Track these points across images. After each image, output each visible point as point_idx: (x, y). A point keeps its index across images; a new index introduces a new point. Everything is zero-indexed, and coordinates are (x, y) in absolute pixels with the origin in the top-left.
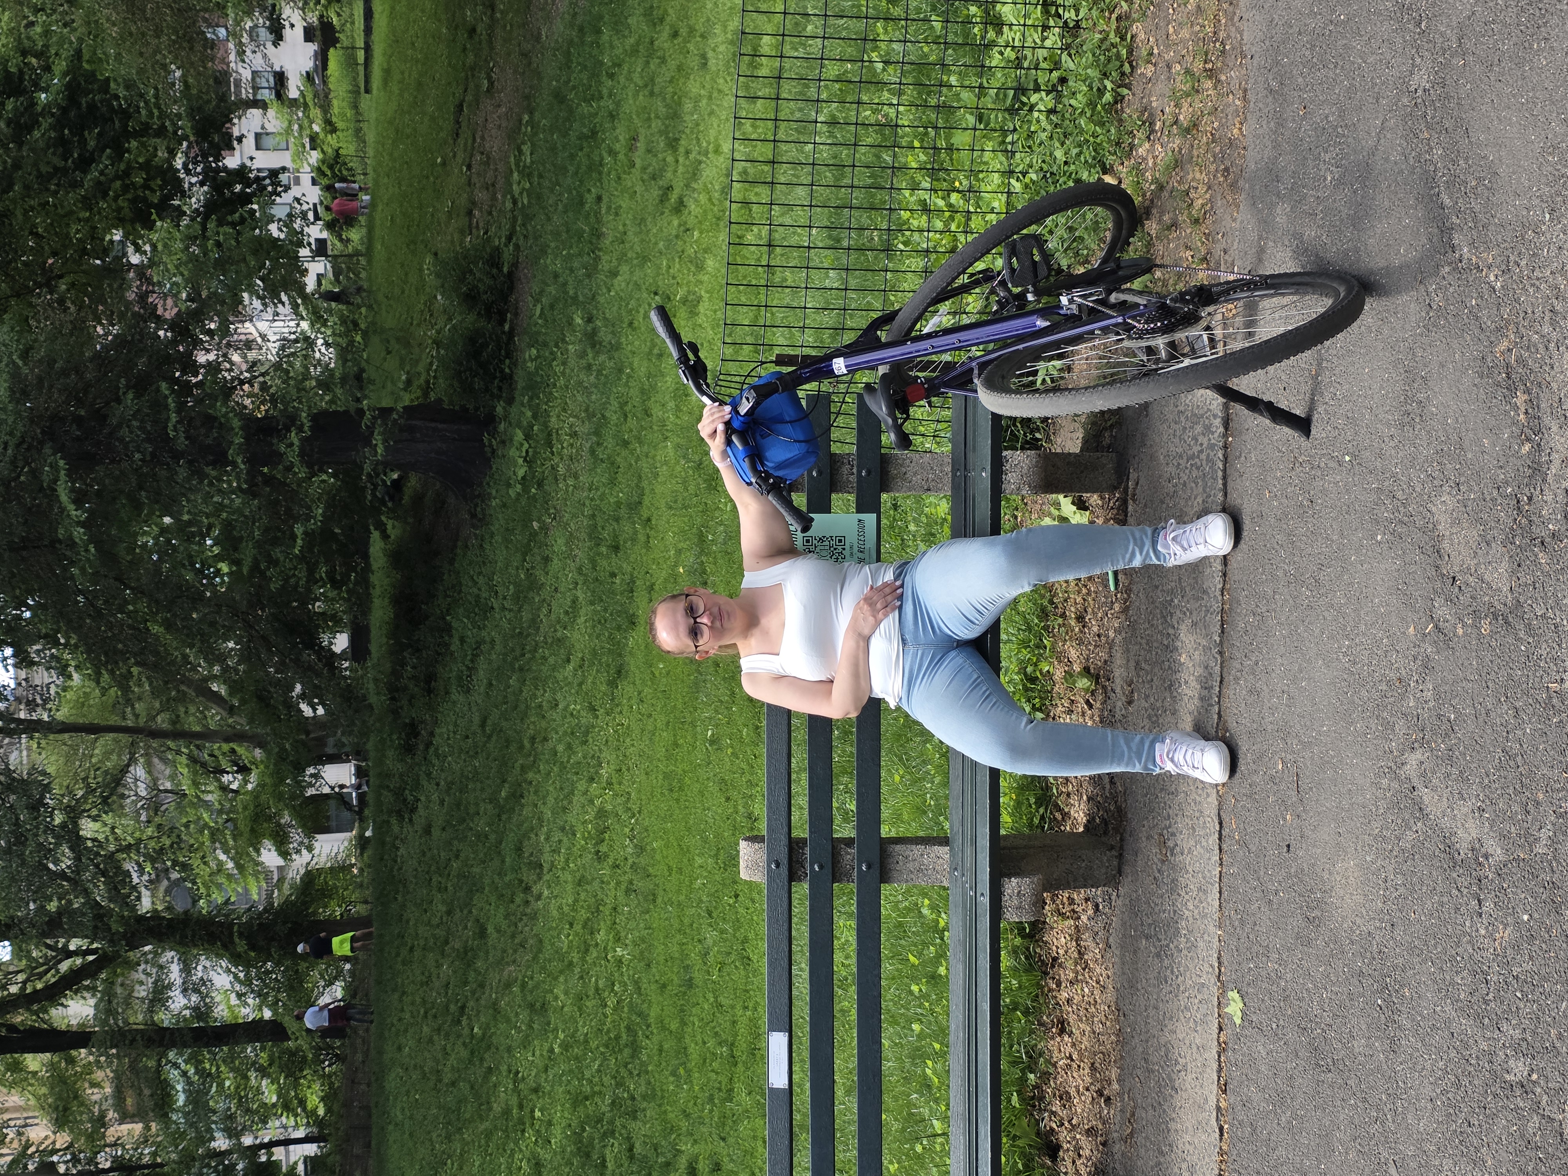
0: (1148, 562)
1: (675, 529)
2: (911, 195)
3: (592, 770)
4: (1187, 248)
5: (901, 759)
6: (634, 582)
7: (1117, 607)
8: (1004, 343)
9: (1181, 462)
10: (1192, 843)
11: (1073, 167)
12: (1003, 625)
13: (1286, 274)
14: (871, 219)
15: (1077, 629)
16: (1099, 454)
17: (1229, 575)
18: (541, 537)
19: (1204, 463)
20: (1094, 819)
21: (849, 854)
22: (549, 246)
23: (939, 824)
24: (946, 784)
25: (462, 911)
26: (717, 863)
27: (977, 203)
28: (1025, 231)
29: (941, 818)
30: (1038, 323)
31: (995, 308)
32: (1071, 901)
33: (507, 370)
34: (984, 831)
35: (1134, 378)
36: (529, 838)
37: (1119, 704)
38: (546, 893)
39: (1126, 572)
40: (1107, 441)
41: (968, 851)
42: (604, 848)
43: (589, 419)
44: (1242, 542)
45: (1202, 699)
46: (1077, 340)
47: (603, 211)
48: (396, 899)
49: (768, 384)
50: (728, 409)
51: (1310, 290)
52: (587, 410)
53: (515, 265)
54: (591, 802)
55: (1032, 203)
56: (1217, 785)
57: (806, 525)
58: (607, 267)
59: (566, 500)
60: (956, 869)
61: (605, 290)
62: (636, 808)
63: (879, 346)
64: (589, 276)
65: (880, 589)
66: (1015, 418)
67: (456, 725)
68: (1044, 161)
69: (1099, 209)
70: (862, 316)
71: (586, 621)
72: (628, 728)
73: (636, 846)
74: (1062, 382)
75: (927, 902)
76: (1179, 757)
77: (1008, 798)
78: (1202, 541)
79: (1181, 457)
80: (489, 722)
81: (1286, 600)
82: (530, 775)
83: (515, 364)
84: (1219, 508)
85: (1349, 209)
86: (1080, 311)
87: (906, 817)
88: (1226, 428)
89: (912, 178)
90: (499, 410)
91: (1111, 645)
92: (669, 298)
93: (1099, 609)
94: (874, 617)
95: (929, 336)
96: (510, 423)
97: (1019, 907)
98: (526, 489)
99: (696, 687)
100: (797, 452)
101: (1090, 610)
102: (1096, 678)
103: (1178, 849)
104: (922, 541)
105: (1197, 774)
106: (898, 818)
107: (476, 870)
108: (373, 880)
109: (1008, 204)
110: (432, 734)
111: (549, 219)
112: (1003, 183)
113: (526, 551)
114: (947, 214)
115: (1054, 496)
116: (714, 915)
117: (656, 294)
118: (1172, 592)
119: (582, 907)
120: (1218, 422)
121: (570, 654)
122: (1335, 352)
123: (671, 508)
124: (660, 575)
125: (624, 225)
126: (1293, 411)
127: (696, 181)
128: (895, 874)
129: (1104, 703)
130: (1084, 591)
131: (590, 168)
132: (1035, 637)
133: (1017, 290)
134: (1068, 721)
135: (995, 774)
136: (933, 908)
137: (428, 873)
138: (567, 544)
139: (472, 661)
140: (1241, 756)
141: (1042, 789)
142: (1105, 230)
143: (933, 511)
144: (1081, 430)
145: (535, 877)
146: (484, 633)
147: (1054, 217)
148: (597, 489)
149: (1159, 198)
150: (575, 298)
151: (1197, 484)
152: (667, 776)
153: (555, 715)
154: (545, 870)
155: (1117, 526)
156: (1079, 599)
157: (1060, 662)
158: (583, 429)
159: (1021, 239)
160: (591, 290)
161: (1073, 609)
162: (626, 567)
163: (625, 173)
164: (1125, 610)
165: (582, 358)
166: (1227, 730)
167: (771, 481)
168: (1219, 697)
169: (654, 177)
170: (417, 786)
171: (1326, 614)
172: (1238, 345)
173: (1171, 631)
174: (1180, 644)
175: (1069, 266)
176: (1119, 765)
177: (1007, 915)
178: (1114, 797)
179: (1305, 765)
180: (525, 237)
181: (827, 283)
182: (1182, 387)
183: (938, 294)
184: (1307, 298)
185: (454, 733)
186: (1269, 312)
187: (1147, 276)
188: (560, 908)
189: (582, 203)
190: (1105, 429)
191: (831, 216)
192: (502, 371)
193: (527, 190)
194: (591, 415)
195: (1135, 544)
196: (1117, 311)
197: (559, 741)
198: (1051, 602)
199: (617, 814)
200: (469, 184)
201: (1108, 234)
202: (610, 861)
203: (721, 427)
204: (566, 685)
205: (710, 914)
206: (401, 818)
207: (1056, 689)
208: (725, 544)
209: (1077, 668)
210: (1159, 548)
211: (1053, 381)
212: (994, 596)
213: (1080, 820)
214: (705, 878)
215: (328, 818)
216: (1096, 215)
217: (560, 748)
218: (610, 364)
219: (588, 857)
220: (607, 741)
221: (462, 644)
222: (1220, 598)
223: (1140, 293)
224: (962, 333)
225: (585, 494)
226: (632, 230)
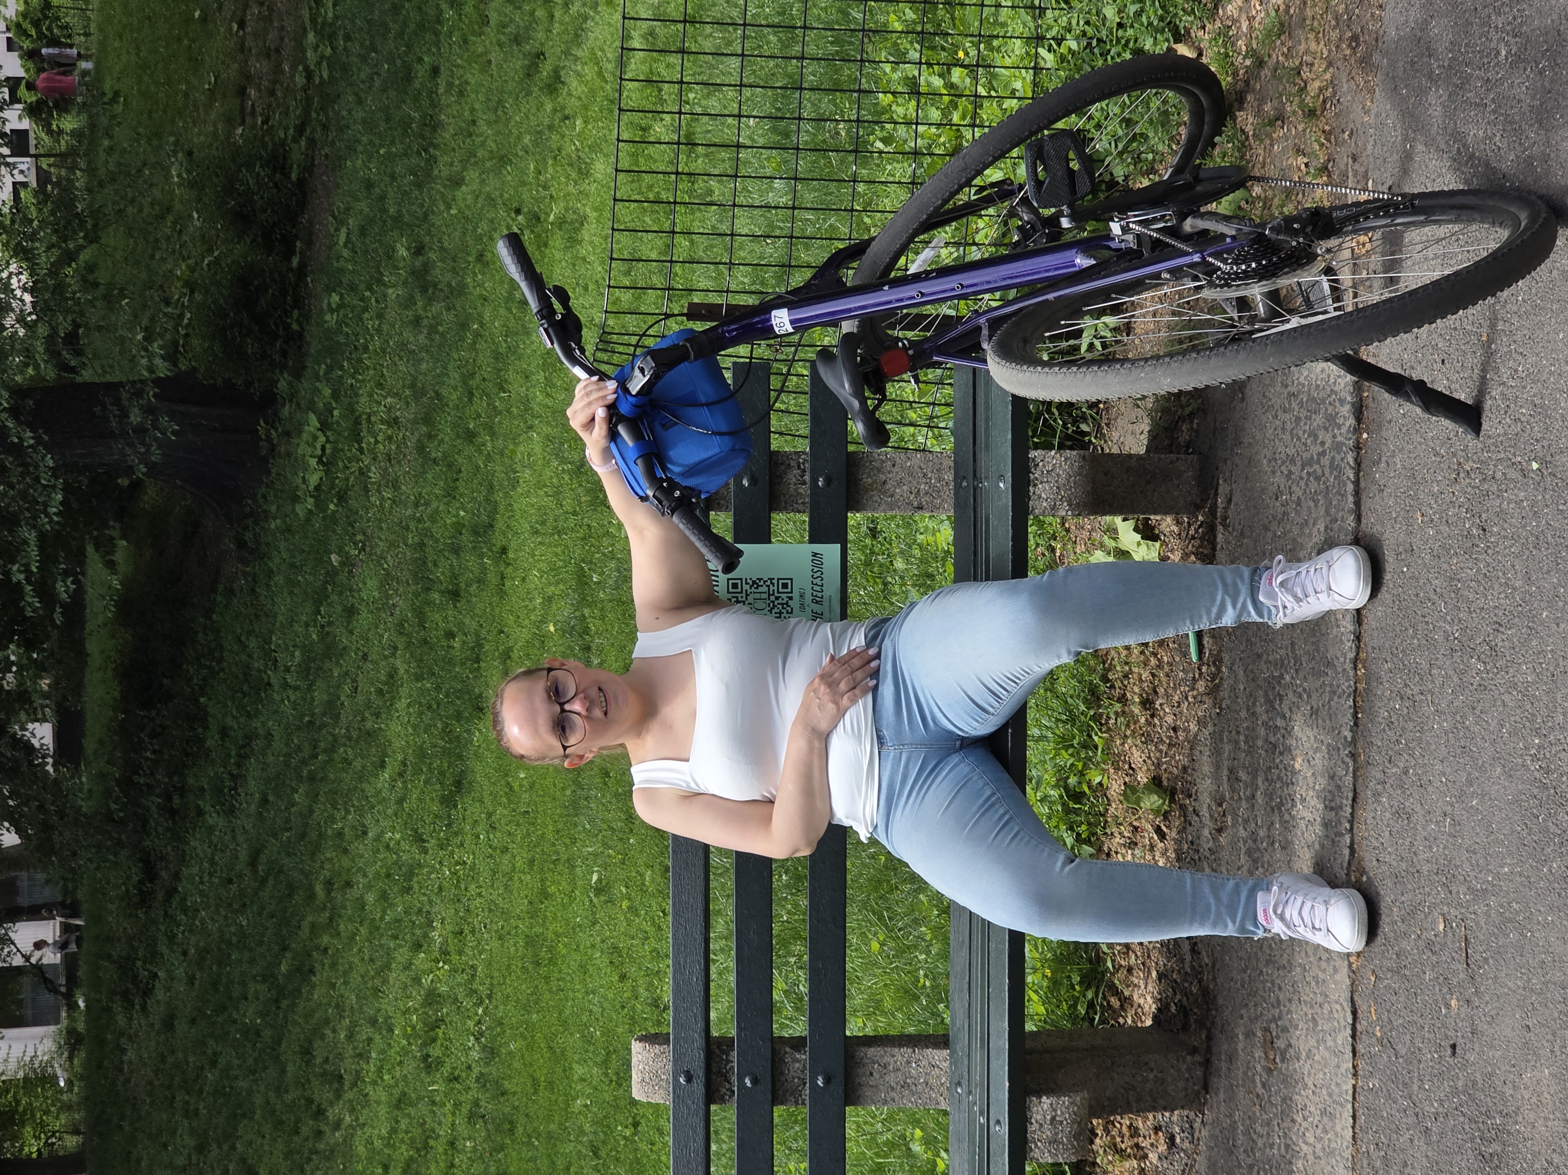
0: (1245, 619)
1: (543, 566)
2: (894, 70)
3: (418, 932)
4: (1299, 151)
5: (881, 918)
6: (481, 646)
7: (1201, 686)
8: (1032, 288)
9: (1293, 469)
10: (1312, 1042)
11: (1130, 32)
12: (1031, 715)
13: (1442, 193)
14: (835, 105)
15: (1143, 720)
16: (1173, 456)
17: (1366, 638)
18: (342, 577)
19: (1327, 471)
20: (1167, 1006)
21: (799, 1061)
22: (358, 141)
23: (936, 1014)
24: (945, 955)
25: (220, 1147)
26: (607, 1075)
27: (990, 82)
28: (1060, 125)
29: (941, 1006)
30: (1078, 261)
31: (1016, 238)
32: (1134, 1132)
33: (295, 326)
34: (1001, 1026)
35: (1219, 344)
36: (323, 1037)
37: (1206, 832)
38: (348, 1119)
39: (1216, 634)
40: (1184, 436)
41: (978, 1056)
42: (436, 1051)
43: (416, 399)
44: (1384, 589)
45: (1326, 825)
46: (1136, 286)
47: (441, 90)
48: (120, 1127)
49: (674, 348)
50: (612, 385)
51: (1477, 216)
52: (413, 386)
53: (309, 168)
54: (417, 980)
55: (1069, 85)
56: (1349, 955)
57: (731, 560)
58: (445, 173)
59: (380, 521)
60: (959, 1084)
61: (442, 208)
62: (483, 990)
63: (844, 291)
64: (419, 186)
65: (844, 661)
66: (1050, 403)
67: (212, 862)
68: (1087, 23)
69: (1170, 94)
70: (822, 246)
71: (409, 705)
72: (472, 868)
73: (484, 1048)
74: (1117, 348)
75: (918, 1133)
76: (1291, 912)
77: (1039, 975)
78: (1324, 587)
79: (1293, 461)
80: (263, 858)
81: (1447, 676)
82: (325, 940)
83: (306, 317)
84: (1350, 538)
85: (1533, 98)
86: (1139, 244)
87: (888, 1004)
88: (1359, 418)
89: (895, 44)
90: (282, 385)
91: (1193, 743)
92: (538, 219)
93: (1175, 689)
94: (836, 703)
95: (917, 278)
96: (298, 404)
97: (1053, 1141)
98: (321, 505)
99: (575, 807)
100: (716, 450)
101: (1161, 691)
102: (1170, 793)
103: (1291, 1051)
104: (914, 586)
105: (1319, 939)
106: (875, 1007)
107: (243, 1084)
108: (87, 1098)
109: (1035, 84)
110: (177, 876)
111: (360, 102)
112: (1027, 53)
113: (320, 598)
114: (946, 99)
115: (1108, 518)
116: (603, 1153)
117: (518, 211)
118: (1281, 664)
119: (402, 1141)
120: (1346, 410)
121: (385, 754)
122: (1515, 308)
123: (536, 532)
124: (520, 636)
125: (473, 110)
126: (1456, 395)
127: (579, 45)
128: (868, 1092)
129: (1182, 831)
130: (1153, 661)
131: (422, 26)
132: (1081, 732)
133: (1047, 212)
134: (1129, 858)
135: (1017, 939)
136: (929, 1142)
137: (169, 1087)
138: (380, 588)
139: (238, 765)
140: (1384, 910)
141: (1091, 962)
142: (1179, 125)
143: (931, 539)
144: (1147, 420)
145: (331, 1095)
146: (256, 724)
147: (1104, 104)
148: (427, 504)
149: (1257, 77)
150: (397, 219)
151: (1316, 502)
152: (531, 941)
153: (361, 848)
154: (347, 1084)
155: (1199, 565)
156: (1145, 675)
157: (1117, 769)
158: (406, 415)
159: (1051, 136)
160: (422, 206)
161: (1136, 689)
162: (471, 624)
163: (474, 33)
164: (1213, 691)
165: (407, 307)
166: (1363, 872)
167: (677, 493)
168: (1351, 822)
169: (517, 40)
170: (154, 955)
171: (1506, 698)
172: (1374, 296)
173: (1279, 722)
174: (1294, 743)
175: (1126, 177)
176: (1202, 924)
177: (1036, 1154)
178: (1197, 973)
179: (1477, 924)
180: (325, 127)
181: (771, 198)
182: (1288, 359)
183: (930, 217)
184: (1474, 227)
185: (210, 875)
186: (1419, 247)
187: (1239, 194)
188: (369, 1142)
189: (408, 78)
190: (1182, 419)
191: (776, 100)
192: (287, 327)
193: (328, 58)
194: (418, 393)
195: (1226, 591)
196: (1193, 246)
197: (369, 887)
198: (1105, 679)
199: (456, 999)
200: (242, 49)
201: (1183, 131)
202: (446, 1070)
203: (601, 413)
204: (379, 803)
205: (596, 1155)
206: (129, 1004)
207: (1112, 810)
208: (617, 588)
209: (1142, 778)
210: (1261, 598)
211: (1104, 346)
212: (1016, 670)
213: (1147, 1007)
214: (588, 1097)
215: (20, 1003)
216: (1165, 102)
217: (370, 898)
218: (449, 317)
219: (411, 1066)
220: (440, 889)
221: (222, 739)
222: (1351, 673)
223: (1226, 219)
224: (965, 275)
225: (409, 512)
226: (483, 118)
